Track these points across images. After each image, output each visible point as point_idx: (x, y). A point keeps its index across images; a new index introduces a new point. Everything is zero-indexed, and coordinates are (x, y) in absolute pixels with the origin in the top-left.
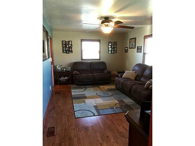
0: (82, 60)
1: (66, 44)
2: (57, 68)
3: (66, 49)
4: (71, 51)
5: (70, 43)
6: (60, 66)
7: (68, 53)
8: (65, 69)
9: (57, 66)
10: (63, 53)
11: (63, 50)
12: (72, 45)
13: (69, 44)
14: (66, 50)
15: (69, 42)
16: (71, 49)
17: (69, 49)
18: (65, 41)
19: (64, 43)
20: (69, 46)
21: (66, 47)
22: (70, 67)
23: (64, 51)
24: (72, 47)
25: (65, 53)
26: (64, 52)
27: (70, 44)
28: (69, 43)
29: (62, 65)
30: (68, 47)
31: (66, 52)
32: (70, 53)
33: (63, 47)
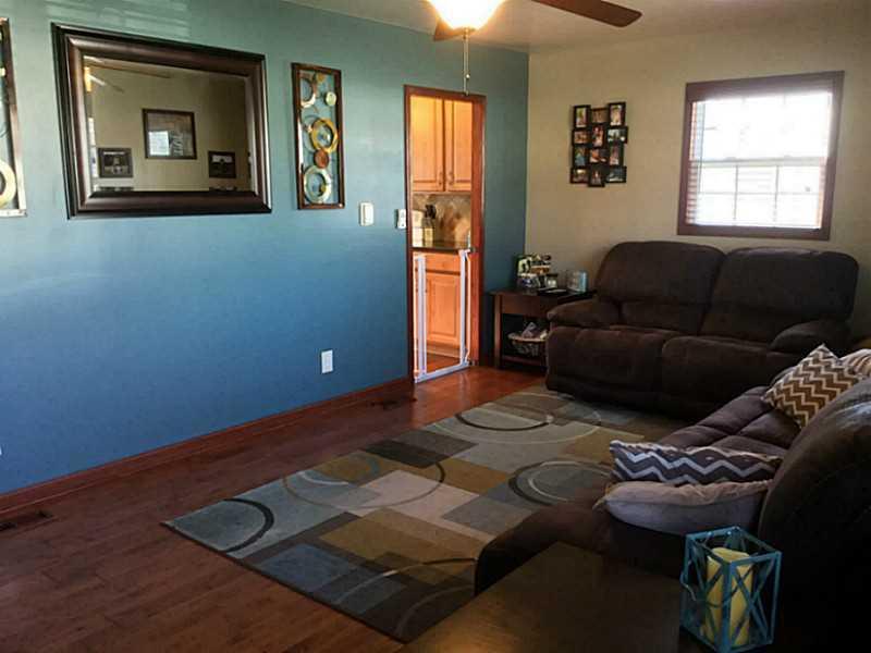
0: (679, 233)
1: (590, 127)
2: (521, 269)
3: (587, 156)
4: (615, 166)
5: (616, 119)
6: (534, 262)
7: (599, 181)
8: (552, 283)
9: (521, 263)
10: (572, 182)
11: (574, 167)
12: (624, 129)
13: (607, 126)
14: (588, 166)
15: (608, 109)
16: (616, 154)
17: (608, 160)
18: (588, 107)
19: (578, 120)
20: (605, 137)
21: (589, 146)
22: (584, 275)
23: (580, 171)
24: (626, 141)
25: (581, 182)
26: (577, 175)
27: (612, 124)
28: (610, 120)
29: (549, 258)
30: (599, 142)
31: (590, 176)
32: (607, 185)
33: (574, 145)
